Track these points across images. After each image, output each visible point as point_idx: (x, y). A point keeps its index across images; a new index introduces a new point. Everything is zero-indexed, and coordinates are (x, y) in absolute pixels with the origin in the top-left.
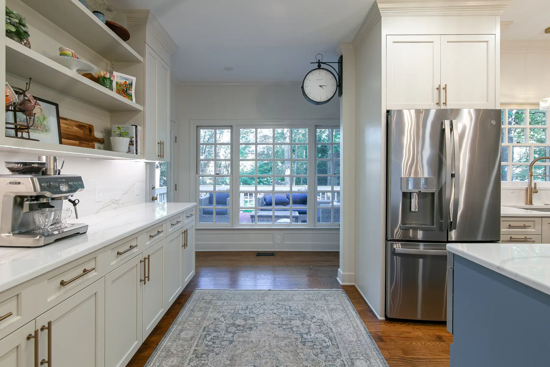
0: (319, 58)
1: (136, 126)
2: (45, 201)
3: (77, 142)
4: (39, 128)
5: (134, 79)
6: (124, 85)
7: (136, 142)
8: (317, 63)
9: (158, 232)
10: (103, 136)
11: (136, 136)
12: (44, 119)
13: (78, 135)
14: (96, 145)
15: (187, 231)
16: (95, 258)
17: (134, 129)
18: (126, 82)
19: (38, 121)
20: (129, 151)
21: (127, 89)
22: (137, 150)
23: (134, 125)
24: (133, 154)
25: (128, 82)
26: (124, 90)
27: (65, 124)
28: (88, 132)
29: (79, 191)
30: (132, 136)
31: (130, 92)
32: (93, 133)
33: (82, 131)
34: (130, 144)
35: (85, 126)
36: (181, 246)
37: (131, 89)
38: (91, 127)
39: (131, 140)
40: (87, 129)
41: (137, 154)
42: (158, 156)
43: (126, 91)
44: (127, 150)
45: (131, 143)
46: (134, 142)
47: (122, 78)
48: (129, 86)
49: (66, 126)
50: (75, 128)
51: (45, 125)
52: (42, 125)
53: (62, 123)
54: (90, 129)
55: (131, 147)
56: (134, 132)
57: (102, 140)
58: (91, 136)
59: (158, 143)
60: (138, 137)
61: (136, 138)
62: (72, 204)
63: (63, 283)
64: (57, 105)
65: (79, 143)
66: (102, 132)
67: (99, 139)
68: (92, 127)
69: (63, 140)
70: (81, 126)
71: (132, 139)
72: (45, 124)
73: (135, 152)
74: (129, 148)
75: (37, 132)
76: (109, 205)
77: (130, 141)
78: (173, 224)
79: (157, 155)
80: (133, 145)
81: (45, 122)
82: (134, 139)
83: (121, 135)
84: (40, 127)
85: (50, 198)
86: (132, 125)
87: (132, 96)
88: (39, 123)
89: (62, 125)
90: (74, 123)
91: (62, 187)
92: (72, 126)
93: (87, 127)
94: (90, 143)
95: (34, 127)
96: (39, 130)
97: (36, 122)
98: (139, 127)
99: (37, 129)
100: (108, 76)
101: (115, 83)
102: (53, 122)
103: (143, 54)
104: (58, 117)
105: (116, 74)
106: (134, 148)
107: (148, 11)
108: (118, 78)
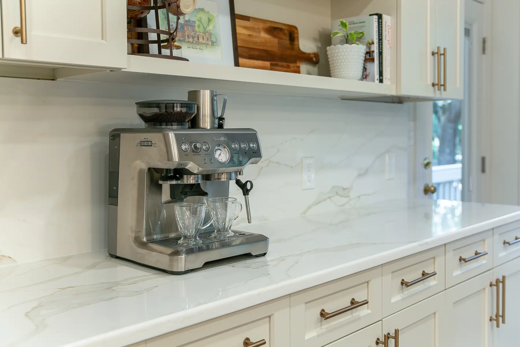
1: (380, 17)
2: (191, 180)
3: (268, 64)
4: (201, 40)
7: (381, 54)
9: (424, 274)
10: (318, 47)
11: (380, 40)
12: (209, 20)
13: (269, 49)
14: (304, 67)
15: (503, 282)
16: (270, 317)
17: (376, 24)
19: (199, 27)
20: (365, 77)
22: (381, 74)
23: (376, 14)
24: (374, 81)
27: (246, 28)
28: (287, 42)
29: (252, 163)
30: (371, 41)
32: (296, 43)
33: (275, 41)
34: (366, 60)
35: (281, 29)
36: (487, 319)
38: (293, 29)
39: (368, 50)
40: (285, 34)
41: (381, 81)
42: (433, 85)
45: (369, 57)
46: (376, 55)
49: (246, 32)
50: (264, 35)
51: (211, 33)
52: (206, 34)
53: (240, 26)
54: (292, 34)
55: (369, 65)
56: (376, 29)
57: (315, 56)
58: (292, 49)
59: (433, 54)
60: (385, 42)
61: (379, 45)
62: (241, 191)
65: (271, 65)
66: (315, 40)
67: (309, 54)
68: (296, 31)
69: (241, 60)
70: (274, 29)
71: (370, 48)
72: (211, 31)
73: (377, 76)
74: (365, 69)
75: (198, 47)
76: (330, 198)
77: (367, 53)
78: (464, 260)
79: (430, 82)
80: (373, 60)
81: (210, 28)
82: (375, 48)
83: (347, 40)
84: (203, 38)
85: (200, 176)
86: (370, 15)
88: (201, 29)
89: (239, 30)
90: (261, 25)
91: (218, 152)
92: (258, 30)
93: (286, 32)
94: (291, 65)
95: (193, 38)
96: (202, 44)
97: (197, 29)
98: (385, 18)
99: (198, 43)
102: (222, 27)
104: (233, 15)
106: (377, 68)
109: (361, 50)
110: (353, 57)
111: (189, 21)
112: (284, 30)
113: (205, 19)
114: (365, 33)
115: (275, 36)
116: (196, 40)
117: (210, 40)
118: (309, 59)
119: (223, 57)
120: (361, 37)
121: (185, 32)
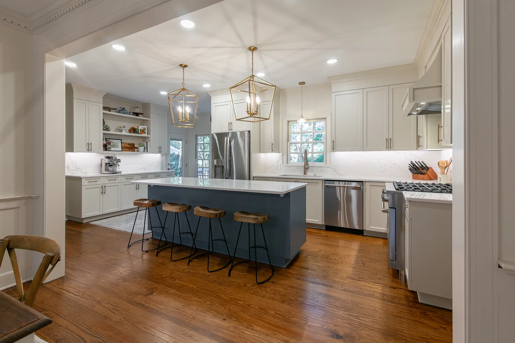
1: (147, 143)
2: (111, 164)
5: (146, 127)
7: (147, 148)
11: (147, 146)
13: (129, 148)
18: (143, 128)
20: (144, 151)
22: (147, 151)
26: (143, 131)
28: (132, 146)
33: (130, 146)
34: (144, 149)
35: (131, 144)
37: (145, 130)
45: (145, 148)
49: (124, 145)
54: (133, 145)
56: (146, 144)
59: (159, 147)
63: (109, 180)
64: (121, 140)
70: (129, 144)
76: (141, 169)
79: (158, 151)
87: (145, 132)
91: (114, 162)
92: (127, 145)
94: (133, 149)
100: (137, 128)
101: (140, 130)
102: (120, 145)
103: (149, 117)
104: (122, 143)
105: (140, 126)
106: (146, 150)
107: (149, 103)
108: (141, 127)
109: (143, 148)
110: (141, 149)
111: (114, 144)
113: (117, 144)
116: (115, 147)
117: (117, 147)
118: (137, 148)
119: (120, 149)
120: (144, 146)
121: (114, 146)
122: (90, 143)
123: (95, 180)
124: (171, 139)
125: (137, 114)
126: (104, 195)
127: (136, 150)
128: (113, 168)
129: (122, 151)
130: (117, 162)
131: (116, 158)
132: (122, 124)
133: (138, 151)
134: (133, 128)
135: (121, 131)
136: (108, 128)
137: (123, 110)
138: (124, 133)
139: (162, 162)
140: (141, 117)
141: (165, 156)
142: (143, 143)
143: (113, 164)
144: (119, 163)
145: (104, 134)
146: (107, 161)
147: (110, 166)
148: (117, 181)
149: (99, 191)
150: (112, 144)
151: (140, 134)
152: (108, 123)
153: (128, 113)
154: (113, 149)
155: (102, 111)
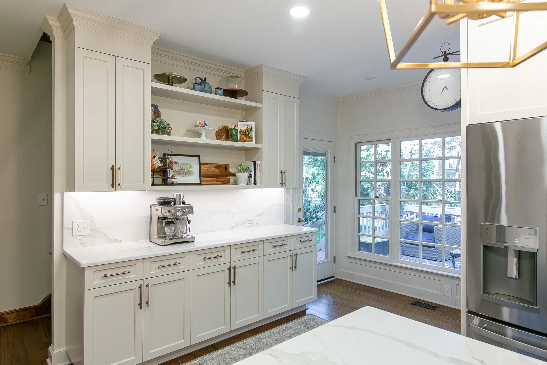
0: (446, 48)
1: (255, 162)
3: (215, 179)
5: (254, 124)
6: (246, 131)
7: (255, 175)
8: (442, 56)
11: (255, 170)
12: (190, 167)
13: (215, 173)
18: (247, 127)
19: (186, 169)
20: (249, 183)
21: (248, 133)
22: (255, 181)
23: (253, 161)
24: (252, 184)
25: (249, 127)
26: (246, 135)
27: (206, 167)
28: (224, 170)
29: (191, 215)
30: (251, 171)
31: (251, 134)
32: (228, 170)
35: (221, 166)
37: (252, 132)
41: (255, 184)
42: (281, 184)
43: (248, 135)
44: (246, 182)
45: (250, 176)
46: (253, 175)
47: (244, 125)
48: (250, 130)
49: (205, 169)
50: (213, 169)
52: (189, 171)
53: (202, 167)
54: (226, 167)
55: (251, 179)
56: (253, 166)
58: (226, 172)
59: (280, 172)
60: (258, 170)
63: (160, 267)
64: (199, 156)
65: (217, 179)
66: (236, 167)
67: (234, 173)
68: (228, 166)
69: (203, 179)
70: (218, 166)
71: (250, 173)
72: (191, 171)
74: (249, 180)
76: (243, 224)
79: (279, 182)
80: (251, 177)
81: (191, 169)
82: (253, 173)
83: (242, 171)
84: (188, 173)
85: (173, 219)
86: (251, 162)
87: (252, 138)
88: (187, 170)
90: (213, 166)
91: (178, 212)
92: (211, 168)
93: (223, 167)
94: (225, 178)
95: (184, 173)
96: (187, 175)
97: (185, 170)
98: (257, 162)
99: (186, 175)
100: (233, 127)
101: (239, 131)
102: (196, 168)
103: (260, 101)
104: (200, 164)
105: (240, 124)
106: (253, 180)
107: (261, 66)
108: (241, 126)
109: (246, 174)
110: (243, 177)
111: (182, 168)
112: (223, 166)
113: (189, 166)
114: (250, 168)
115: (219, 169)
116: (185, 174)
117: (190, 173)
118: (234, 175)
119: (195, 178)
120: (247, 169)
121: (181, 172)
122: (118, 167)
123: (122, 271)
124: (305, 153)
125: (233, 93)
126: (147, 311)
127: (232, 179)
128: (175, 230)
129: (200, 184)
130: (185, 214)
131: (184, 203)
132: (200, 118)
133: (236, 183)
134: (226, 127)
135: (199, 135)
136: (164, 128)
137: (203, 84)
138: (203, 140)
139: (287, 204)
140: (241, 101)
141: (292, 190)
142: (247, 162)
143: (177, 219)
144: (190, 217)
145: (154, 142)
146: (161, 211)
147: (168, 223)
148: (180, 267)
149: (132, 298)
150: (175, 167)
151: (240, 141)
152: (167, 115)
153: (214, 90)
154: (179, 179)
155: (150, 83)
